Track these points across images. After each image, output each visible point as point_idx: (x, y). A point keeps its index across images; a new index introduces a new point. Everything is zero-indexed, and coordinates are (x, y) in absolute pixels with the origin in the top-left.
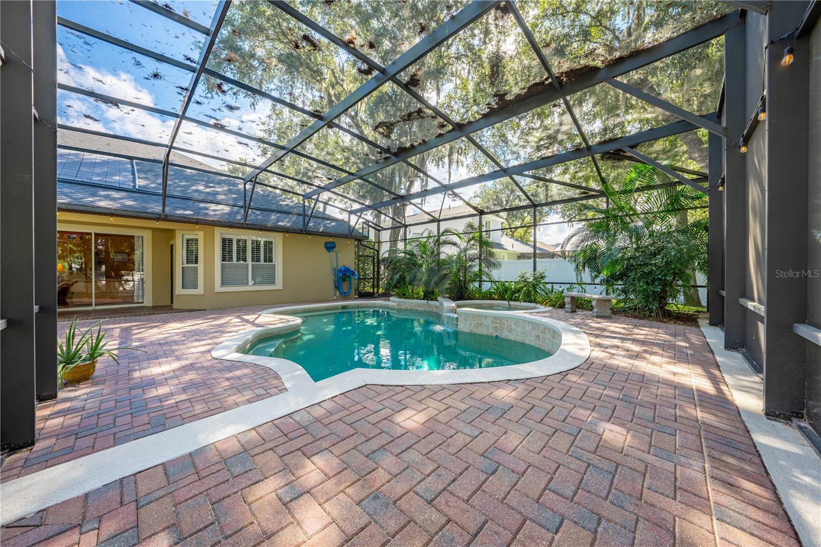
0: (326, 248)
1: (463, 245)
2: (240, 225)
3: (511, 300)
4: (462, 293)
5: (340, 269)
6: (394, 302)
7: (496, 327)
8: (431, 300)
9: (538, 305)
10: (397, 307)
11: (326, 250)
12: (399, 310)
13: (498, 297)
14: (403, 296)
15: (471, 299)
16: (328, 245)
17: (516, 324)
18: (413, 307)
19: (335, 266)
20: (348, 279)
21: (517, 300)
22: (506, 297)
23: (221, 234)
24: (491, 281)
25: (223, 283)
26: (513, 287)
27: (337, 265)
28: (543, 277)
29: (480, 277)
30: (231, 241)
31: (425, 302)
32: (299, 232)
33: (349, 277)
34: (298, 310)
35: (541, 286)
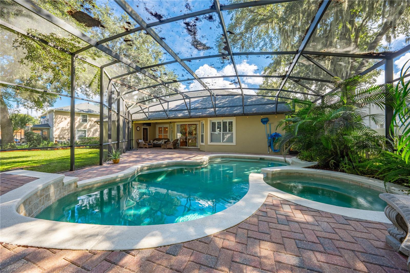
0: (262, 122)
2: (214, 116)
16: (264, 120)
19: (269, 133)
23: (210, 120)
25: (212, 141)
30: (215, 123)
32: (241, 115)
34: (231, 156)
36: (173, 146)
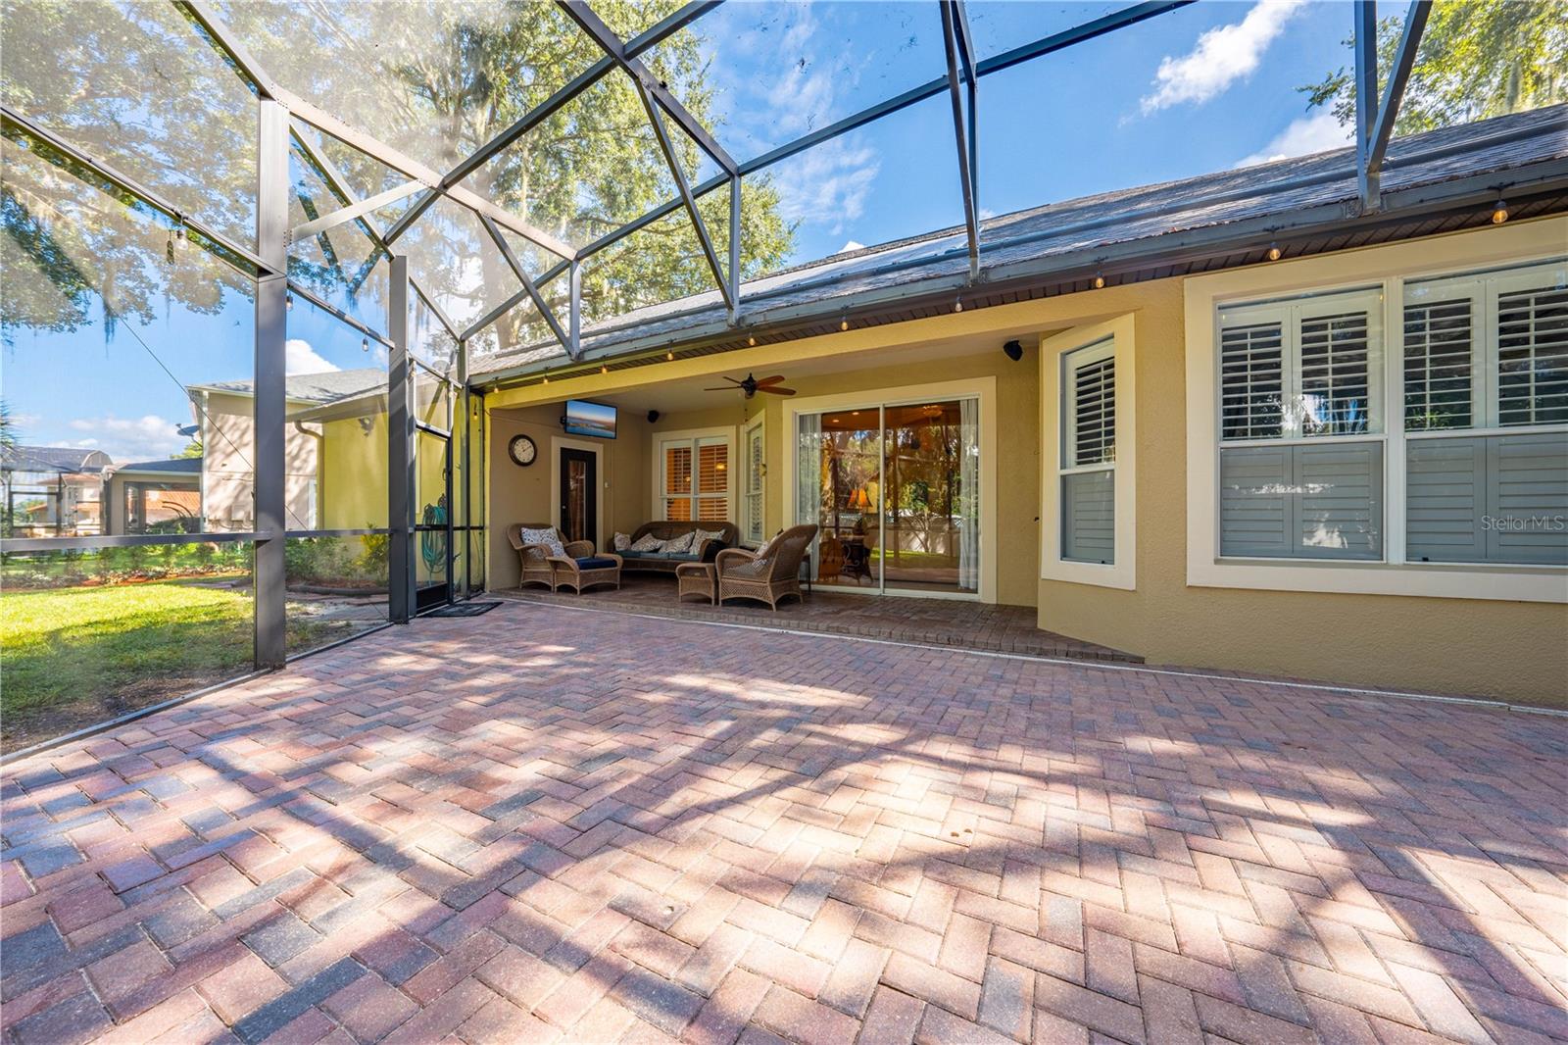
2: (1330, 216)
25: (1229, 548)
30: (1268, 335)
36: (772, 581)
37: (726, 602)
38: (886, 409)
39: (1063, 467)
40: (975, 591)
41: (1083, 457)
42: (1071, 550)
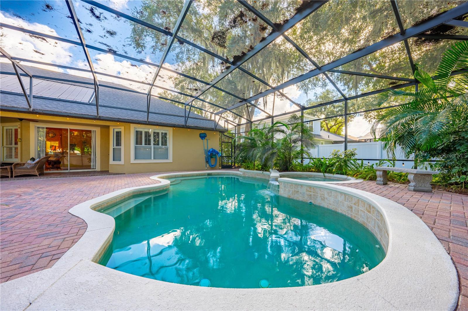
0: (200, 137)
1: (289, 132)
2: (144, 122)
3: (325, 172)
4: (287, 166)
5: (209, 151)
6: (241, 172)
7: (311, 195)
8: (266, 171)
9: (349, 177)
10: (243, 175)
11: (200, 138)
12: (244, 178)
13: (315, 169)
14: (248, 168)
15: (293, 171)
16: (202, 135)
17: (328, 193)
18: (254, 176)
19: (206, 148)
20: (214, 156)
21: (330, 172)
22: (322, 170)
23: (135, 128)
24: (310, 158)
25: (136, 158)
26: (327, 162)
27: (208, 148)
28: (353, 155)
29: (302, 155)
30: (141, 132)
31: (261, 172)
32: (182, 126)
33: (215, 155)
35: (351, 161)
36: (37, 170)
37: (15, 177)
38: (70, 129)
39: (113, 146)
40: (95, 169)
41: (117, 145)
42: (115, 159)
